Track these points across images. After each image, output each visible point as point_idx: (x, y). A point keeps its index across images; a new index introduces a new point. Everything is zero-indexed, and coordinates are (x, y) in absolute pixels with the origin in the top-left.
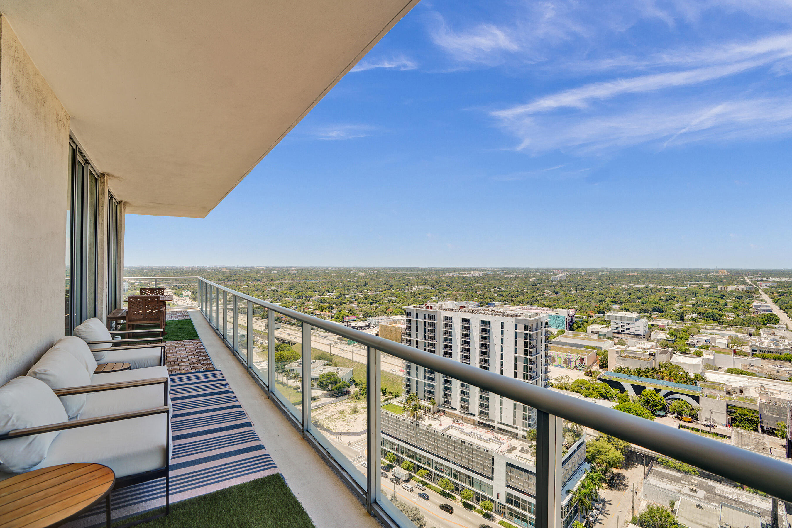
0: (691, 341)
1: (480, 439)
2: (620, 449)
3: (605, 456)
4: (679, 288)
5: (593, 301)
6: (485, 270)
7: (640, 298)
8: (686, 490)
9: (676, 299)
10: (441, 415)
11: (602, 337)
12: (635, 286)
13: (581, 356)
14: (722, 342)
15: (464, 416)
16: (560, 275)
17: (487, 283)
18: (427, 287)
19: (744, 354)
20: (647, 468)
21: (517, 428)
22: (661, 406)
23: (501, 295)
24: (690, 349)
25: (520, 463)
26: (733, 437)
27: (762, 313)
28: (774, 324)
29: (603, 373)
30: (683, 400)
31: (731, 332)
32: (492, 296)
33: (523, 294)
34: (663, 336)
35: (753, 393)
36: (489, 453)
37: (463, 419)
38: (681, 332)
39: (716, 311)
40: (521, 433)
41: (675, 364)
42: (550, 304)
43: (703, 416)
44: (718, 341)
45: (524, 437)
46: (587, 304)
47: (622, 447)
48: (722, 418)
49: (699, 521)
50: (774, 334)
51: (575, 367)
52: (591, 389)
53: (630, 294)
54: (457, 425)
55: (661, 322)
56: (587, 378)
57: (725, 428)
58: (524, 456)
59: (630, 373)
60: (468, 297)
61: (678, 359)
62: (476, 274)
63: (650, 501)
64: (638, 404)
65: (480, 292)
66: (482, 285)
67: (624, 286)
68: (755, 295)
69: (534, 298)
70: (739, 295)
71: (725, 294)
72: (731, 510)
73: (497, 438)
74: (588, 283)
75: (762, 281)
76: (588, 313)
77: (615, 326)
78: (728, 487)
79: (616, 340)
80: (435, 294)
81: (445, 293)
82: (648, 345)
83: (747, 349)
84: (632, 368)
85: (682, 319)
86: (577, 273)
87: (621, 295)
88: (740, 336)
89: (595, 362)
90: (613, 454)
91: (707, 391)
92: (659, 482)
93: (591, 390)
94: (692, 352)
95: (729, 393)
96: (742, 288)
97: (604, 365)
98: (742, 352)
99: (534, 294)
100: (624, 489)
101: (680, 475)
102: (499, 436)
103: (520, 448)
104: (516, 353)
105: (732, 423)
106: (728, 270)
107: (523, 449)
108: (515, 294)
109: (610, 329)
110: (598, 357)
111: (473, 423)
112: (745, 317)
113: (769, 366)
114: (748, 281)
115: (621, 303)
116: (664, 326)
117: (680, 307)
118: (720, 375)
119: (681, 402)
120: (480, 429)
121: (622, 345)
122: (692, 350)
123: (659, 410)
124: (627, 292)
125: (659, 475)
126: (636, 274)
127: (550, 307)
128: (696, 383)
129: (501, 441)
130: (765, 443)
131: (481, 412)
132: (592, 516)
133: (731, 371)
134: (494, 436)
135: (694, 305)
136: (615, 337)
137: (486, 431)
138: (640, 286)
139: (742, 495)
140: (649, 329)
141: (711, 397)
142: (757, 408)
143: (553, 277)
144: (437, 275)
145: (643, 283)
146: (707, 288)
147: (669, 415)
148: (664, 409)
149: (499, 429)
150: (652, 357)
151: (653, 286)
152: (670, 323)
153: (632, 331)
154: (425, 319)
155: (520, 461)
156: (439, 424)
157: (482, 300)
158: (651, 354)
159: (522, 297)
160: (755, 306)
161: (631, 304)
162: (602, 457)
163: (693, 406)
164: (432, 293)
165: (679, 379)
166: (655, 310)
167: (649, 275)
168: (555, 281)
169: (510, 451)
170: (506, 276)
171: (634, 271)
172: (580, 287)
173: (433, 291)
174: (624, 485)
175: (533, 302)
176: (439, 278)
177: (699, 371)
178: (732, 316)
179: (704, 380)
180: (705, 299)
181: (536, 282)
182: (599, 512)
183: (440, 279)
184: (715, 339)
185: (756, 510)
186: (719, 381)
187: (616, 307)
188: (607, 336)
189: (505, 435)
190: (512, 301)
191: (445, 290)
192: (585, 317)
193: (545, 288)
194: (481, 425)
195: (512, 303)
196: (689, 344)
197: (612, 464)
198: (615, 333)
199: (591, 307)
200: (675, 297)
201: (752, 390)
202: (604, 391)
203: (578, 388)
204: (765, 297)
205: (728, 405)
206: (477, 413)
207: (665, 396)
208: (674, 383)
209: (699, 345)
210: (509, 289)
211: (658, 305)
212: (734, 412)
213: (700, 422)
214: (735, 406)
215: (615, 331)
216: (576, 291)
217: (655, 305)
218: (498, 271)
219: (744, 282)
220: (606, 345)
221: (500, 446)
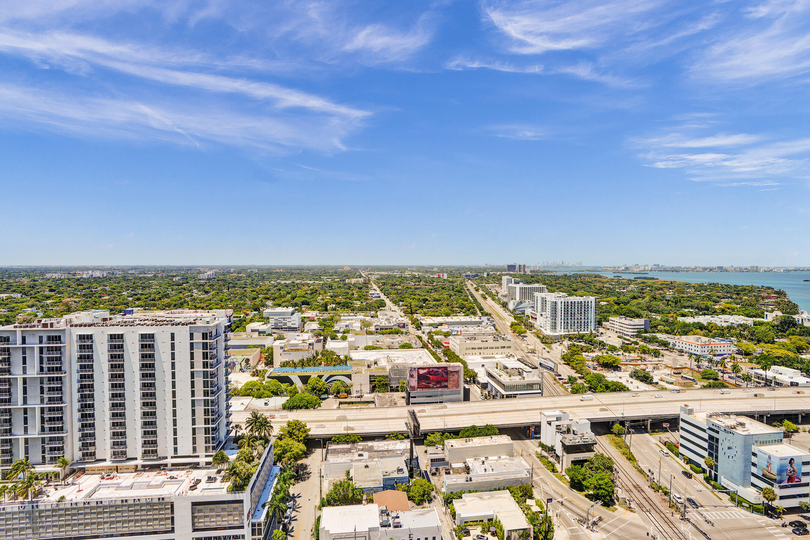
0: (336, 328)
1: (149, 486)
2: (301, 440)
3: (290, 453)
4: (318, 282)
5: (247, 299)
6: (110, 269)
7: (289, 293)
8: (356, 457)
9: (318, 292)
10: (78, 477)
11: (262, 334)
12: (283, 282)
13: (247, 357)
14: (357, 325)
15: (119, 465)
16: (208, 273)
17: (116, 284)
18: (14, 295)
19: (371, 333)
20: (324, 450)
21: (198, 456)
22: (324, 390)
23: (138, 299)
24: (338, 334)
25: (210, 496)
26: (376, 401)
27: (376, 299)
28: (384, 307)
29: (270, 371)
30: (340, 380)
31: (361, 316)
32: (125, 301)
33: (167, 296)
34: (315, 326)
35: (383, 363)
36: (166, 500)
37: (117, 469)
38: (328, 321)
39: (348, 300)
40: (202, 460)
41: (329, 350)
42: (202, 305)
43: (354, 390)
44: (354, 325)
45: (208, 463)
46: (242, 302)
47: (302, 438)
48: (367, 388)
49: (369, 479)
50: (386, 315)
51: (241, 370)
52: (262, 388)
53: (280, 290)
54: (109, 482)
55: (311, 314)
56: (256, 379)
57: (369, 395)
58: (212, 485)
59: (295, 365)
60: (88, 304)
61: (331, 345)
62: (98, 274)
63: (330, 479)
64: (307, 394)
65: (107, 297)
66: (108, 288)
67: (273, 282)
68: (369, 286)
69: (183, 300)
70: (360, 286)
71: (351, 286)
72: (386, 459)
73: (173, 478)
74: (238, 280)
75: (371, 274)
76: (244, 311)
77: (274, 322)
78: (381, 442)
79: (275, 336)
80: (30, 303)
81: (48, 302)
82: (305, 336)
83: (372, 329)
84: (296, 360)
85: (326, 310)
86: (226, 271)
87: (272, 291)
88: (368, 319)
89: (260, 361)
90: (297, 448)
91: (355, 369)
92: (336, 459)
93: (262, 390)
94: (339, 337)
95: (369, 366)
96: (361, 280)
97: (270, 362)
98: (370, 332)
99: (181, 295)
100: (308, 478)
101: (348, 446)
102: (174, 473)
103: (207, 479)
104: (192, 367)
105: (373, 389)
106: (350, 266)
107: (209, 478)
108: (157, 296)
109: (269, 325)
110: (263, 355)
111: (134, 470)
112: (367, 304)
113: (387, 340)
114: (363, 275)
115: (274, 300)
116: (313, 318)
117: (323, 299)
118: (361, 353)
119: (339, 383)
120: (147, 474)
121: (281, 339)
122: (339, 335)
123: (323, 394)
124: (278, 288)
125: (335, 452)
126: (281, 271)
127: (203, 308)
128: (346, 363)
129: (179, 479)
130: (395, 399)
131: (145, 452)
132: (287, 518)
133: (367, 348)
134: (169, 476)
135: (332, 297)
136: (274, 333)
137: (155, 473)
138: (288, 282)
139: (389, 444)
140: (302, 321)
141: (358, 372)
142: (387, 374)
143: (201, 276)
144: (29, 276)
145: (290, 279)
146: (338, 282)
147: (329, 396)
148: (327, 392)
149: (173, 465)
150: (311, 347)
151: (298, 282)
152: (318, 314)
153: (289, 324)
154: (41, 342)
155: (210, 494)
156: (78, 489)
157: (112, 307)
158: (310, 344)
159: (166, 299)
160: (371, 294)
161: (283, 300)
162: (288, 454)
163: (347, 383)
164: (23, 302)
165: (334, 363)
166: (304, 303)
167: (293, 271)
168: (203, 280)
169: (193, 488)
170: (141, 276)
171: (280, 268)
172: (231, 285)
173: (25, 299)
174: (307, 473)
175: (182, 304)
176: (35, 281)
177: (346, 353)
178: (358, 304)
179: (351, 359)
180: (338, 291)
181: (181, 282)
182: (291, 510)
183: (36, 283)
184: (352, 323)
185: (399, 452)
186: (361, 358)
187: (269, 303)
188: (267, 333)
189: (183, 469)
190: (155, 305)
191: (48, 298)
192: (242, 316)
193: (193, 287)
194: (147, 469)
195: (155, 308)
196: (335, 331)
197: (297, 457)
198: (273, 328)
199: (247, 305)
200: (317, 290)
201: (382, 360)
202: (274, 388)
203: (248, 391)
204: (375, 287)
205: (370, 376)
206: (139, 455)
207: (326, 380)
208: (331, 368)
209: (342, 330)
210: (147, 291)
211: (306, 299)
212: (374, 381)
213: (352, 396)
214: (374, 376)
215: (273, 327)
216: (228, 289)
217: (304, 299)
218: (129, 270)
219: (361, 276)
220: (268, 342)
221: (179, 485)
